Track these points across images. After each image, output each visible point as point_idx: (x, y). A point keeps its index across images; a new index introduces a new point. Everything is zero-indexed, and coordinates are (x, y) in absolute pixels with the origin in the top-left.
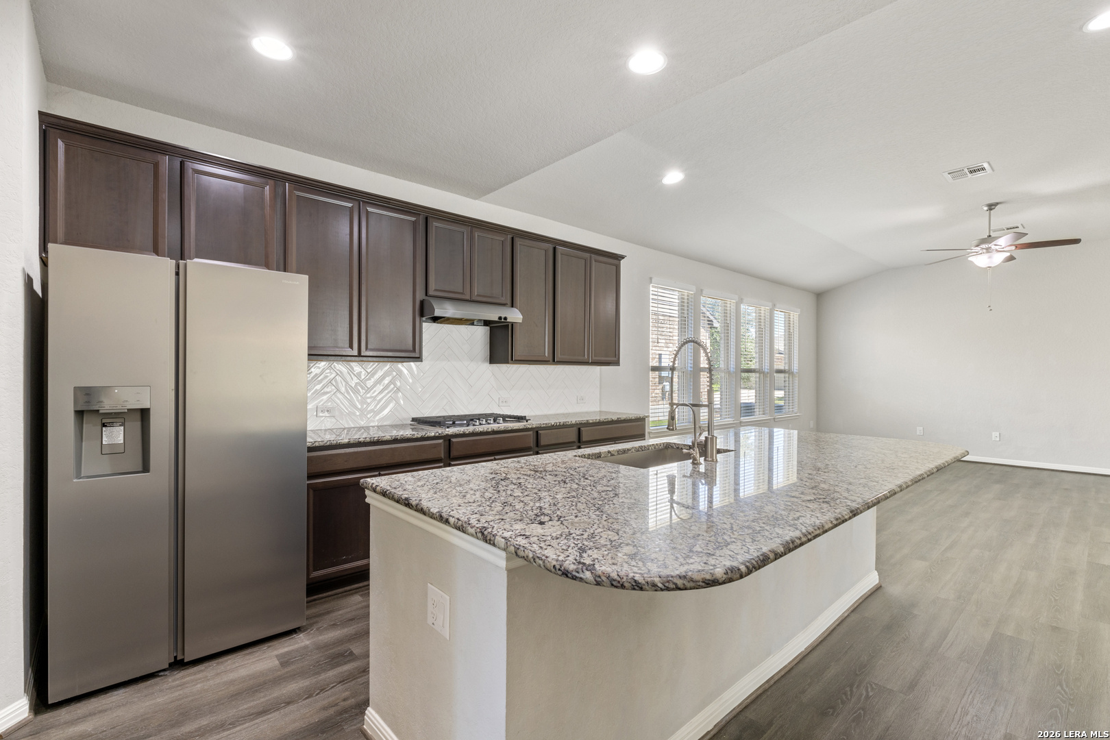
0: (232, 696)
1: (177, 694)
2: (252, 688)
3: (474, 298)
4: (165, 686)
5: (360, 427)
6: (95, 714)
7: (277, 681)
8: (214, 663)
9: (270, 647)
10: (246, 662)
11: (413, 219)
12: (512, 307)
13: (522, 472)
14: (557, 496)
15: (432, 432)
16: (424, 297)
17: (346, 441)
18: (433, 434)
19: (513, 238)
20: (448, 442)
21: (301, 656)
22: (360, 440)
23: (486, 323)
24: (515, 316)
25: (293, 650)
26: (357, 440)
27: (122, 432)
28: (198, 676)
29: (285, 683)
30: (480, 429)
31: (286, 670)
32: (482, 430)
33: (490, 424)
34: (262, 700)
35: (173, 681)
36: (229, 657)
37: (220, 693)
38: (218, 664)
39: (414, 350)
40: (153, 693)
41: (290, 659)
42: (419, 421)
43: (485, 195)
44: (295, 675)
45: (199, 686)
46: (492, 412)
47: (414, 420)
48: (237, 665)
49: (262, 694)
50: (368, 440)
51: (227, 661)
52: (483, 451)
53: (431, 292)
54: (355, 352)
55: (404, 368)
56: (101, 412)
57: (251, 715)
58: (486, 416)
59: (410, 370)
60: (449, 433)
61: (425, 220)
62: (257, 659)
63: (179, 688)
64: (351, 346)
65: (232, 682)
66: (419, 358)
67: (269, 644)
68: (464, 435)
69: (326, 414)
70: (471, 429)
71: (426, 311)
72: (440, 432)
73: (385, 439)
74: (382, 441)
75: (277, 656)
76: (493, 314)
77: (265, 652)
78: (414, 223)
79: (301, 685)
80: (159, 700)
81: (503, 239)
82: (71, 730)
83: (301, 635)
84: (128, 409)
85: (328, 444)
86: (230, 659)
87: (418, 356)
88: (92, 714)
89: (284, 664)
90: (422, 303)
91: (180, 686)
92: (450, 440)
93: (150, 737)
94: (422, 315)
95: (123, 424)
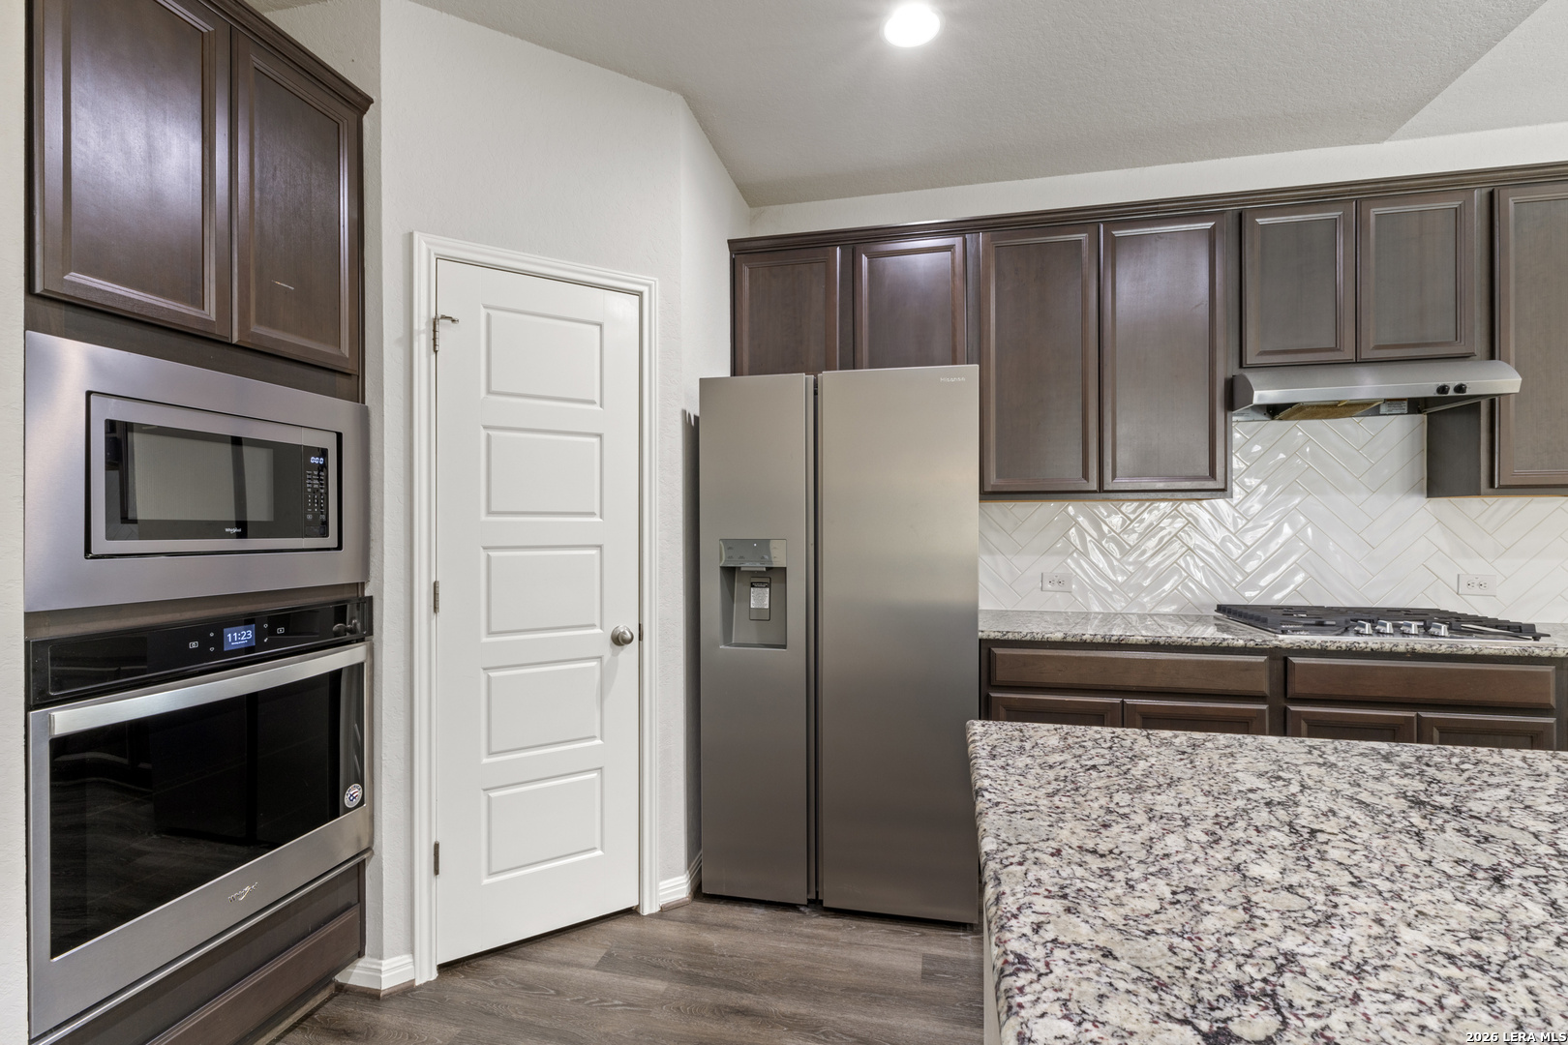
0: (848, 989)
1: (801, 947)
2: (873, 992)
3: (1364, 356)
4: (797, 929)
5: (1116, 614)
6: (728, 927)
7: (905, 999)
8: (854, 923)
9: (923, 935)
10: (886, 944)
11: (1209, 225)
12: (1492, 357)
13: (1365, 797)
14: (1405, 934)
15: (1242, 636)
16: (1234, 370)
17: (1058, 636)
18: (1241, 643)
19: (1491, 194)
20: (1280, 664)
21: (954, 974)
22: (1084, 637)
23: (1416, 405)
24: (1502, 380)
25: (947, 958)
26: (1079, 638)
27: (768, 595)
28: (832, 934)
29: (913, 1009)
30: (1373, 642)
31: (925, 987)
32: (1375, 647)
33: (1409, 634)
34: (875, 1020)
35: (807, 926)
36: (874, 925)
37: (838, 975)
38: (858, 927)
39: (1213, 475)
40: (782, 932)
41: (937, 972)
42: (1230, 612)
43: (1405, 120)
44: (932, 1004)
45: (825, 949)
46: (1436, 607)
47: (1221, 608)
48: (875, 942)
49: (879, 1010)
50: (1099, 639)
51: (868, 928)
52: (1380, 694)
53: (1251, 358)
54: (1094, 486)
55: (1200, 511)
56: (742, 569)
57: (851, 1036)
58: (1399, 616)
59: (1216, 516)
60: (1283, 645)
61: (1236, 220)
62: (900, 946)
63: (807, 940)
64: (1086, 476)
65: (857, 966)
66: (1224, 490)
67: (925, 931)
68: (1323, 652)
69: (1057, 587)
70: (1346, 640)
71: (1238, 397)
72: (1259, 640)
73: (1133, 640)
74: (1127, 644)
75: (925, 956)
76: (1424, 382)
77: (913, 941)
78: (1212, 232)
79: (930, 1029)
80: (783, 945)
81: (1455, 204)
82: (704, 935)
83: (969, 938)
84: (767, 568)
85: (1028, 638)
86: (873, 928)
87: (1222, 487)
88: (726, 926)
89: (927, 976)
90: (1230, 384)
91: (808, 937)
92: (1286, 659)
93: (750, 992)
94: (1230, 405)
95: (769, 586)
